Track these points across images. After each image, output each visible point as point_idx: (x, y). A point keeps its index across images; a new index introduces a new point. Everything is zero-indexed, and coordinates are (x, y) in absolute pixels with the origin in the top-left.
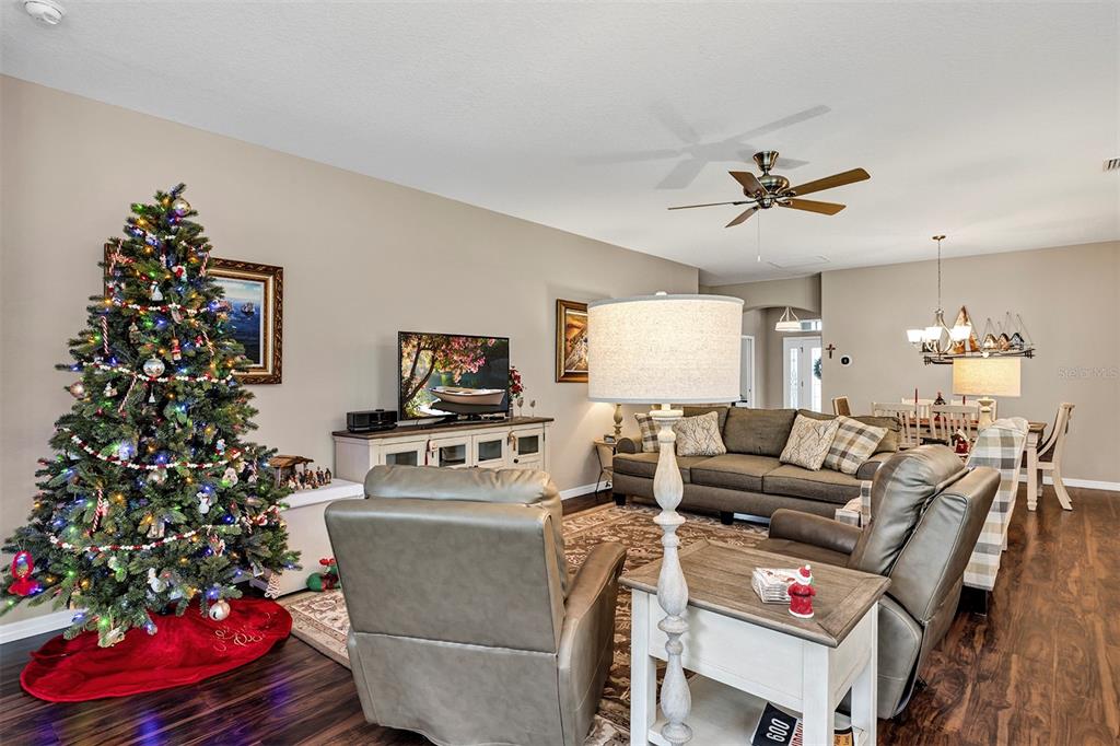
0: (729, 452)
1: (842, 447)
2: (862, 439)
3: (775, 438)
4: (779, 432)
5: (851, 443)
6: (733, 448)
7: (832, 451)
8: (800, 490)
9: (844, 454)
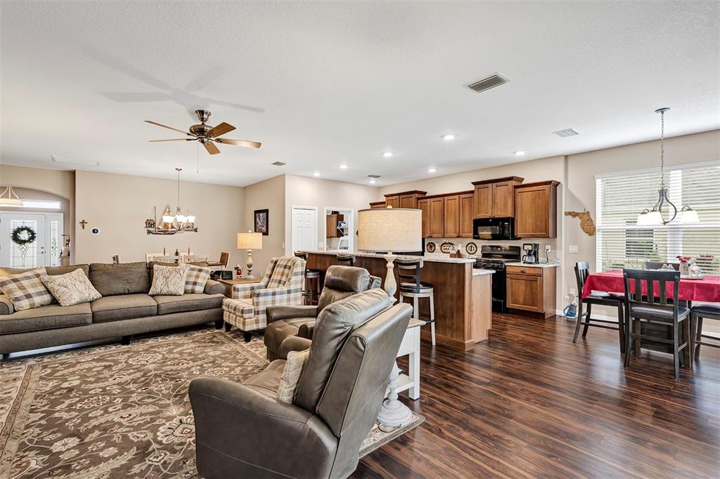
0: (103, 296)
1: (192, 280)
2: (202, 274)
3: (139, 281)
4: (140, 277)
5: (197, 277)
6: (105, 293)
7: (187, 283)
8: (183, 307)
9: (195, 283)
